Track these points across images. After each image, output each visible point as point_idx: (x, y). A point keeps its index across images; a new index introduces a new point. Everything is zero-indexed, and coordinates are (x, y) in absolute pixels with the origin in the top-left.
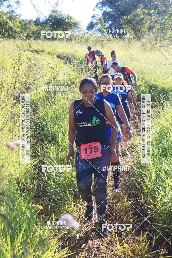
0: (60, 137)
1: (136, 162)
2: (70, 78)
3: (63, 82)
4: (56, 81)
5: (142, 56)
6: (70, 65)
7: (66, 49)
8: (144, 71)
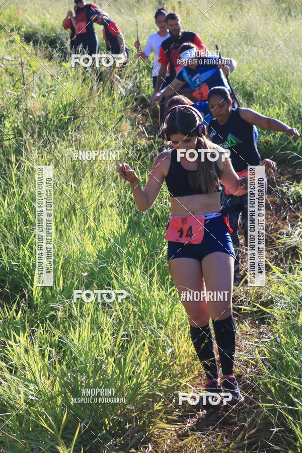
1: (270, 353)
2: (65, 103)
3: (44, 113)
4: (21, 114)
5: (279, 30)
6: (64, 64)
7: (49, 14)
8: (287, 75)
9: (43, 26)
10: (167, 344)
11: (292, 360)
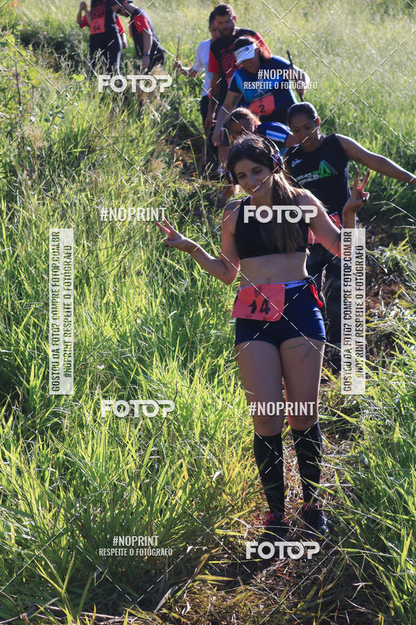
0: (36, 376)
1: (354, 479)
2: (76, 130)
3: (47, 144)
4: (15, 144)
5: (371, 34)
6: (75, 76)
7: (55, 6)
8: (382, 96)
9: (47, 23)
10: (213, 465)
11: (384, 489)
